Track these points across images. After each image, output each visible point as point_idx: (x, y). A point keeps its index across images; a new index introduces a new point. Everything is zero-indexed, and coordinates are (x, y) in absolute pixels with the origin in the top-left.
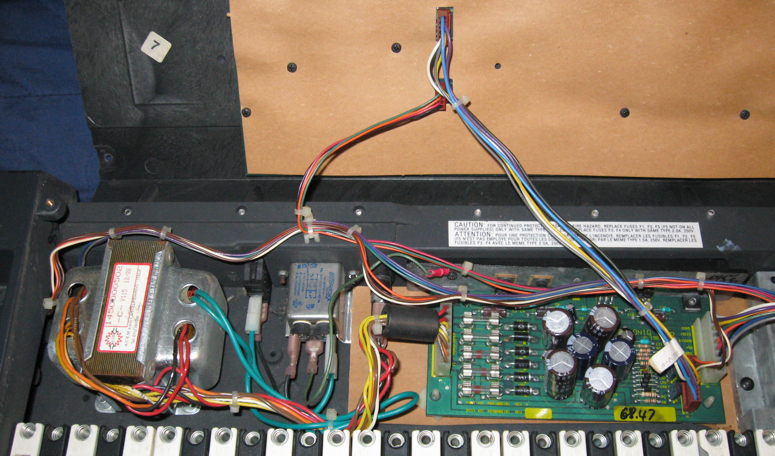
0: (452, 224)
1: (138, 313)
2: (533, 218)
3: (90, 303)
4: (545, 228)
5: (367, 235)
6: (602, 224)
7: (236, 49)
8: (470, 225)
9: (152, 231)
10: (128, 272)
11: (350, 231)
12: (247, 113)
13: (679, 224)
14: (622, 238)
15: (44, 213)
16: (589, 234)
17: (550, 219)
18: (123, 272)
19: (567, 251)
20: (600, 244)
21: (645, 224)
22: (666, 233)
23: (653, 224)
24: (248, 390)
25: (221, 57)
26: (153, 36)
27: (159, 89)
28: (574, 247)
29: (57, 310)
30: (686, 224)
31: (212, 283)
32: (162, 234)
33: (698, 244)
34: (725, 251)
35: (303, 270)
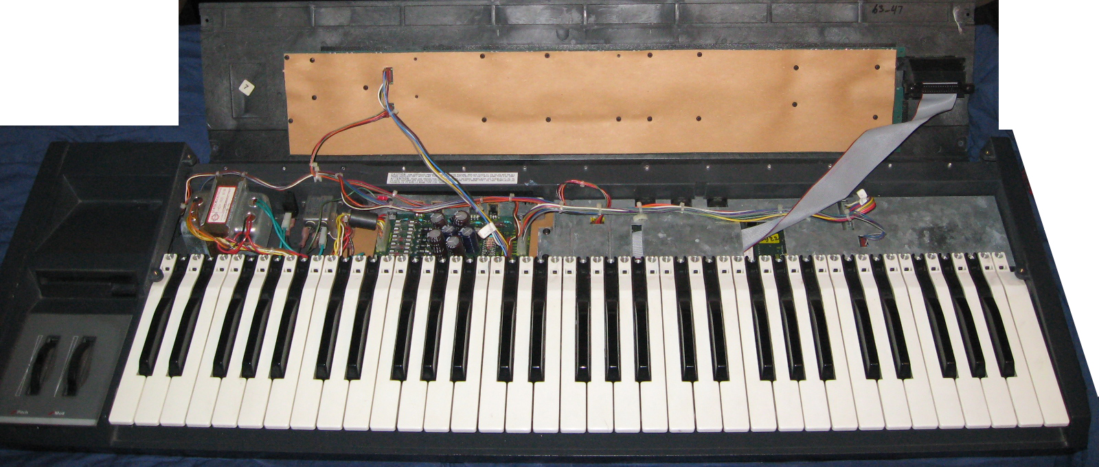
0: (390, 174)
1: (228, 207)
2: (430, 171)
3: (204, 206)
4: (437, 176)
5: (346, 177)
6: (467, 174)
7: (286, 88)
8: (399, 175)
9: (238, 173)
10: (225, 190)
11: (336, 175)
12: (291, 121)
13: (507, 173)
14: (474, 180)
15: (186, 161)
16: (458, 178)
17: (439, 172)
18: (222, 191)
19: (446, 186)
20: (462, 182)
21: (489, 174)
22: (499, 178)
23: (494, 174)
24: (281, 247)
25: (279, 93)
26: (246, 82)
27: (247, 111)
28: (450, 183)
29: (187, 210)
30: (511, 174)
31: (265, 198)
32: (243, 174)
33: (516, 182)
34: (529, 186)
35: (313, 198)
